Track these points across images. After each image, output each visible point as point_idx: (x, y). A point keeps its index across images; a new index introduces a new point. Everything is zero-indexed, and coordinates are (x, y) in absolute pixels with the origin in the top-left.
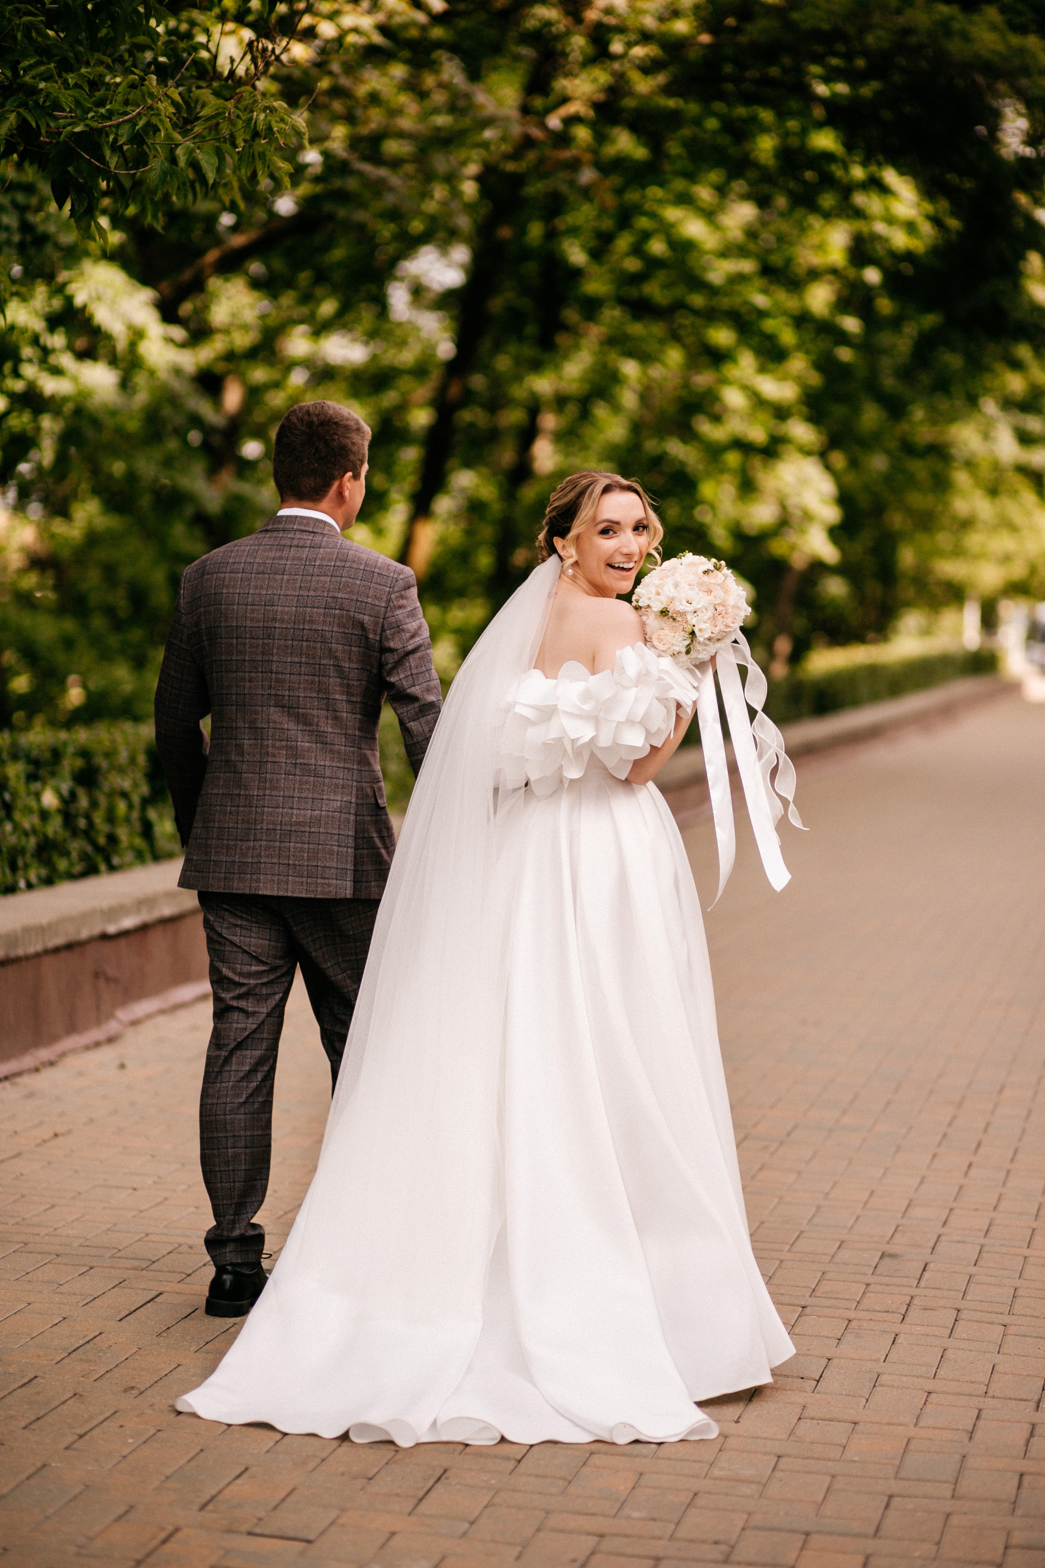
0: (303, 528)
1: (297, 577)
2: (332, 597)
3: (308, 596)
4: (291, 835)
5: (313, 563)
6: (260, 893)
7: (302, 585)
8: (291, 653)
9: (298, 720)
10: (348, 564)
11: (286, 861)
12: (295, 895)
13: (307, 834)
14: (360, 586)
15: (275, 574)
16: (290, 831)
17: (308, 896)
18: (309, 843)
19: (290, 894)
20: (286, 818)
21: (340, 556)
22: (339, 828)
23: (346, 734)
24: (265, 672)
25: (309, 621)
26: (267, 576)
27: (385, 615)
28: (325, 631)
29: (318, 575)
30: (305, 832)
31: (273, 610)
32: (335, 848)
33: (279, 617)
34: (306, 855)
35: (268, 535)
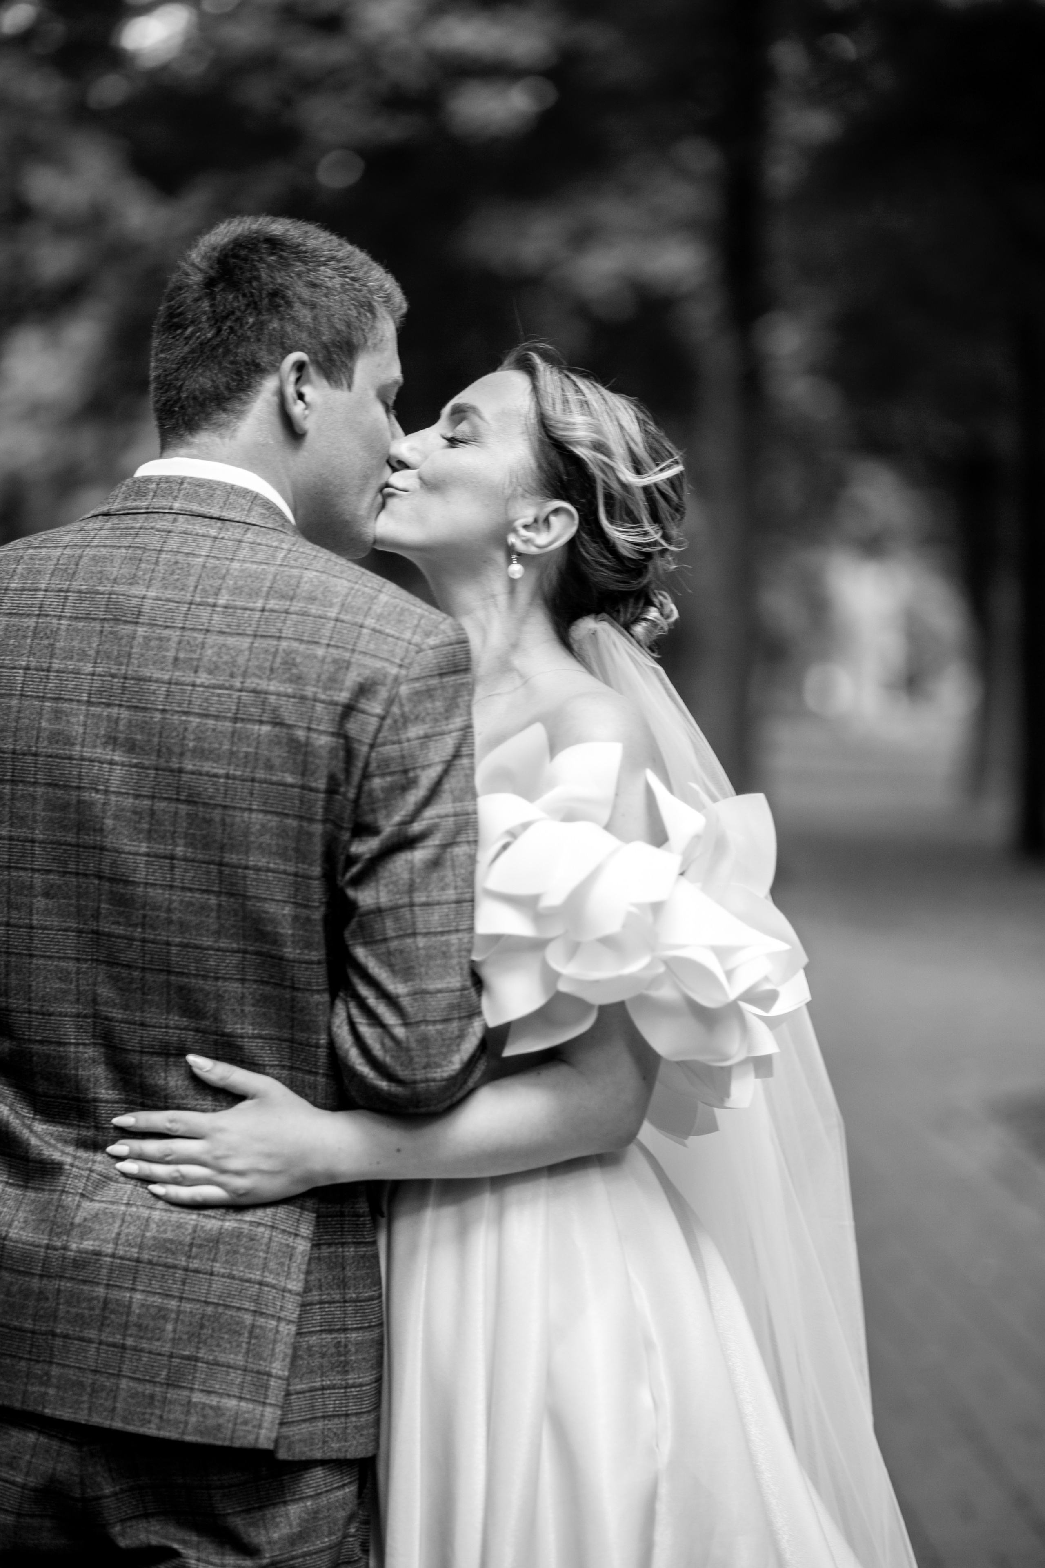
0: (196, 508)
1: (167, 632)
2: (254, 691)
3: (194, 685)
4: (137, 1271)
5: (211, 600)
6: (48, 1411)
7: (182, 655)
8: (150, 831)
9: (168, 1002)
10: (296, 606)
11: (118, 1339)
12: (131, 1428)
13: (179, 1274)
14: (323, 661)
15: (116, 620)
16: (138, 1261)
17: (163, 1434)
18: (181, 1299)
19: (118, 1425)
20: (133, 1229)
21: (280, 585)
22: (265, 1267)
23: (292, 1041)
24: (86, 875)
25: (194, 751)
26: (97, 626)
27: (375, 737)
28: (234, 778)
29: (222, 633)
30: (175, 1267)
31: (109, 716)
32: (248, 1318)
33: (122, 736)
34: (169, 1327)
35: (109, 525)
